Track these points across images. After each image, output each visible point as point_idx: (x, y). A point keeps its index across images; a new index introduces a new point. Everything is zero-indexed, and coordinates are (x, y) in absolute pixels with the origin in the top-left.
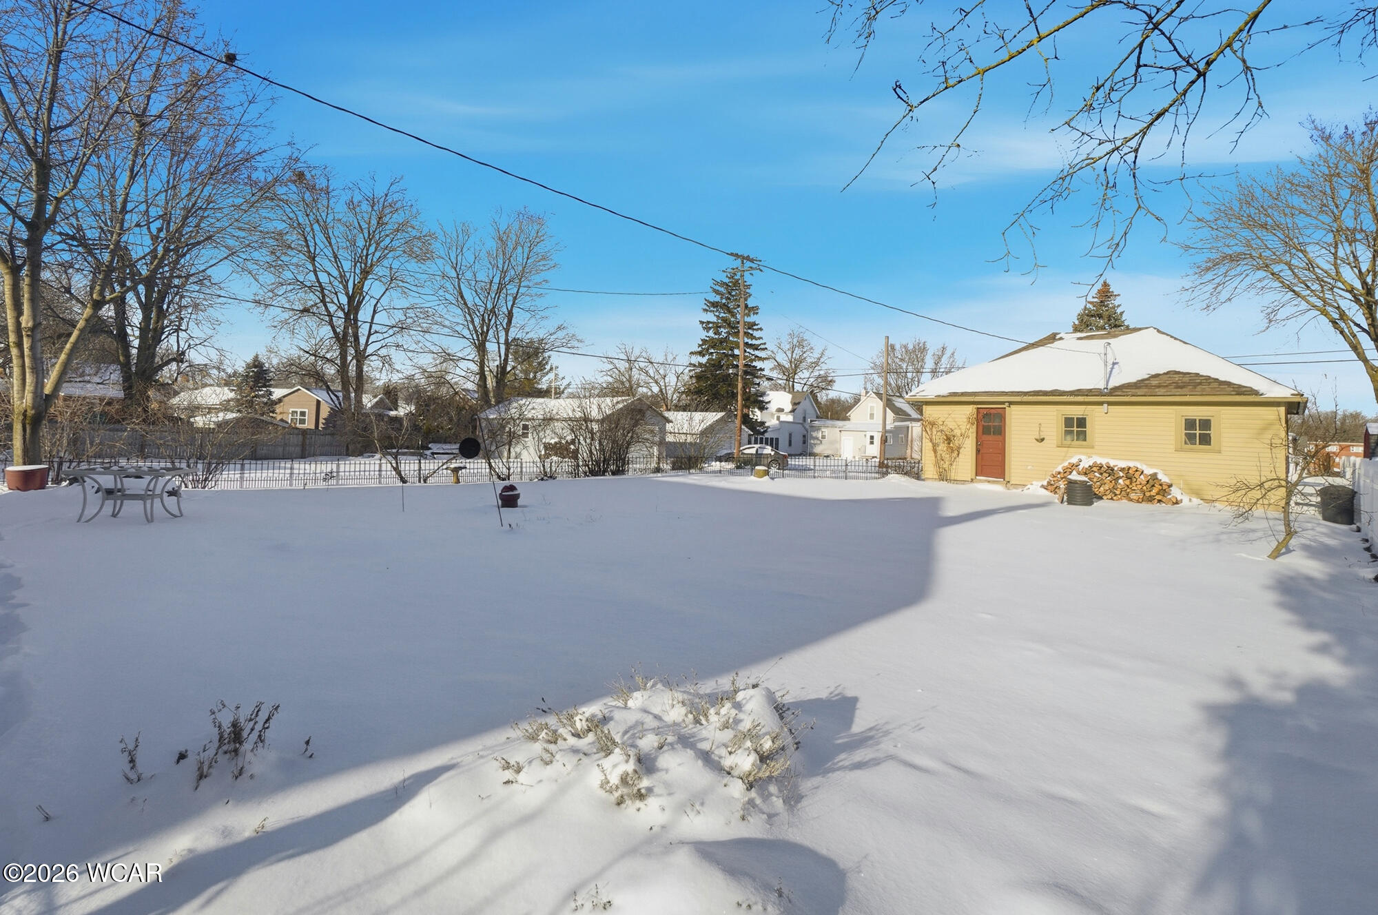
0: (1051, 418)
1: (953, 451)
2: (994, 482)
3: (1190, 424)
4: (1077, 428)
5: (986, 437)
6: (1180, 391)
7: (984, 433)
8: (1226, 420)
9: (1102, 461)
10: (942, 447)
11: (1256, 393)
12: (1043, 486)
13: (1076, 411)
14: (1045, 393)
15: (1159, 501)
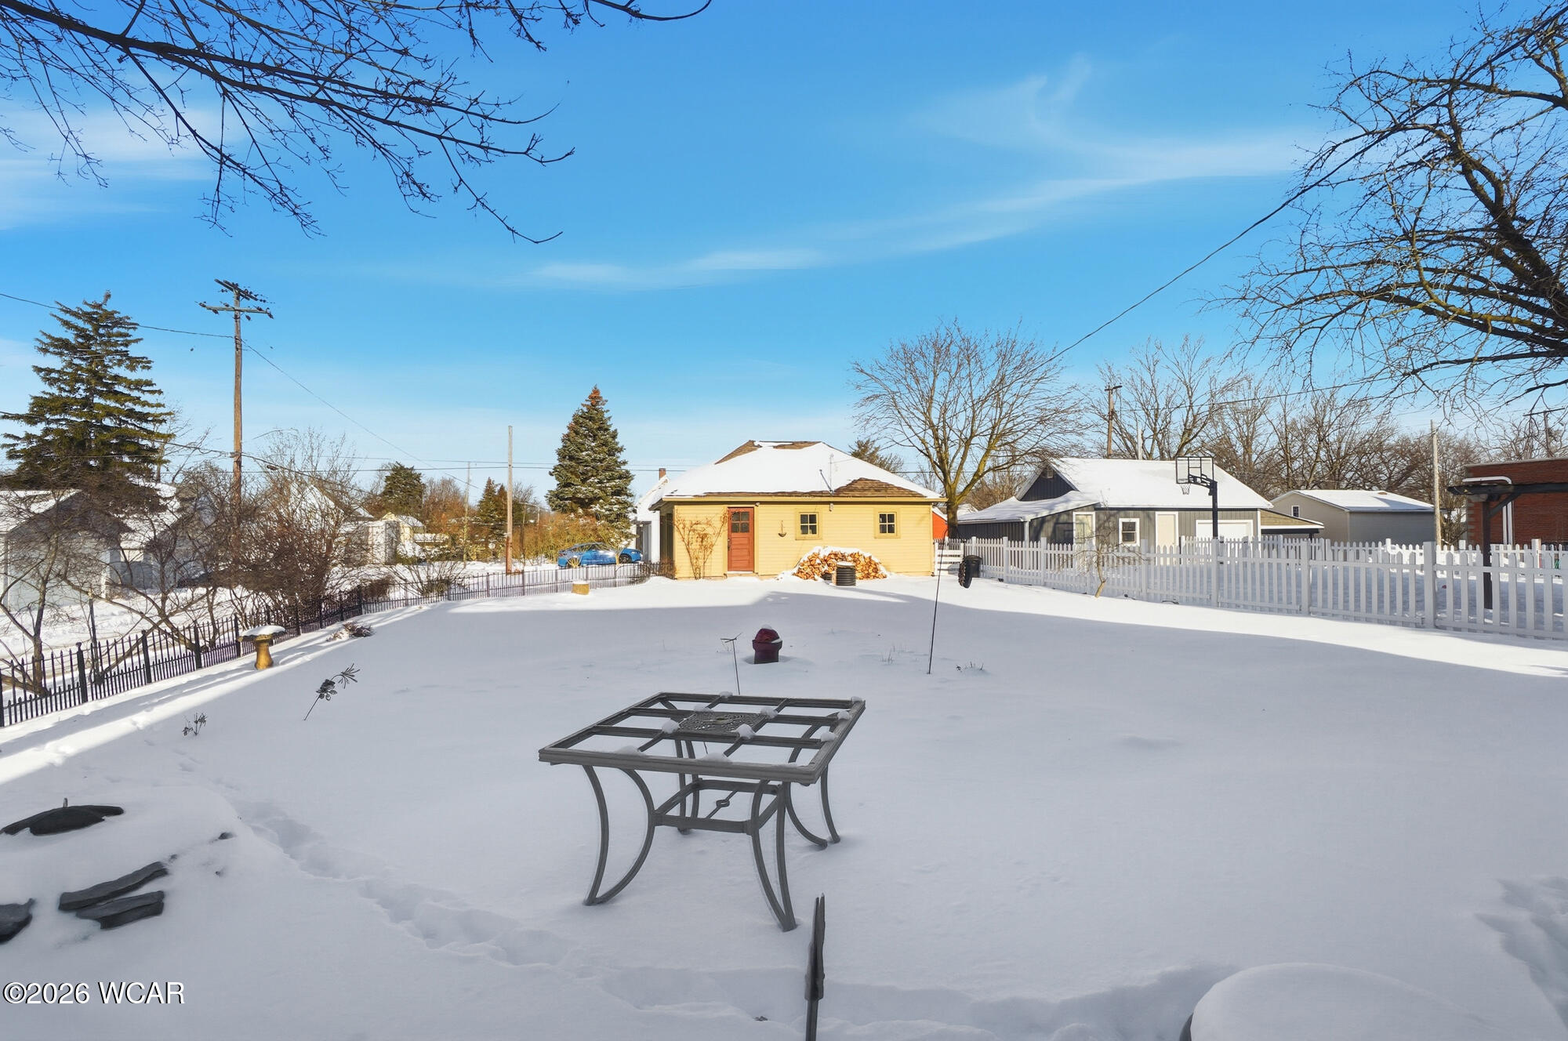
0: (790, 516)
1: (706, 548)
2: (746, 575)
3: (882, 517)
4: (809, 524)
5: (734, 535)
6: (877, 494)
7: (733, 531)
8: (905, 516)
9: (836, 550)
10: (695, 545)
11: (921, 496)
12: (794, 574)
13: (809, 510)
14: (783, 494)
15: (874, 577)
